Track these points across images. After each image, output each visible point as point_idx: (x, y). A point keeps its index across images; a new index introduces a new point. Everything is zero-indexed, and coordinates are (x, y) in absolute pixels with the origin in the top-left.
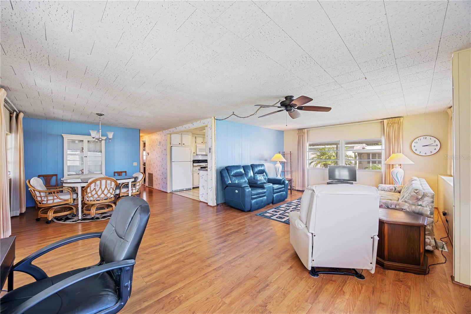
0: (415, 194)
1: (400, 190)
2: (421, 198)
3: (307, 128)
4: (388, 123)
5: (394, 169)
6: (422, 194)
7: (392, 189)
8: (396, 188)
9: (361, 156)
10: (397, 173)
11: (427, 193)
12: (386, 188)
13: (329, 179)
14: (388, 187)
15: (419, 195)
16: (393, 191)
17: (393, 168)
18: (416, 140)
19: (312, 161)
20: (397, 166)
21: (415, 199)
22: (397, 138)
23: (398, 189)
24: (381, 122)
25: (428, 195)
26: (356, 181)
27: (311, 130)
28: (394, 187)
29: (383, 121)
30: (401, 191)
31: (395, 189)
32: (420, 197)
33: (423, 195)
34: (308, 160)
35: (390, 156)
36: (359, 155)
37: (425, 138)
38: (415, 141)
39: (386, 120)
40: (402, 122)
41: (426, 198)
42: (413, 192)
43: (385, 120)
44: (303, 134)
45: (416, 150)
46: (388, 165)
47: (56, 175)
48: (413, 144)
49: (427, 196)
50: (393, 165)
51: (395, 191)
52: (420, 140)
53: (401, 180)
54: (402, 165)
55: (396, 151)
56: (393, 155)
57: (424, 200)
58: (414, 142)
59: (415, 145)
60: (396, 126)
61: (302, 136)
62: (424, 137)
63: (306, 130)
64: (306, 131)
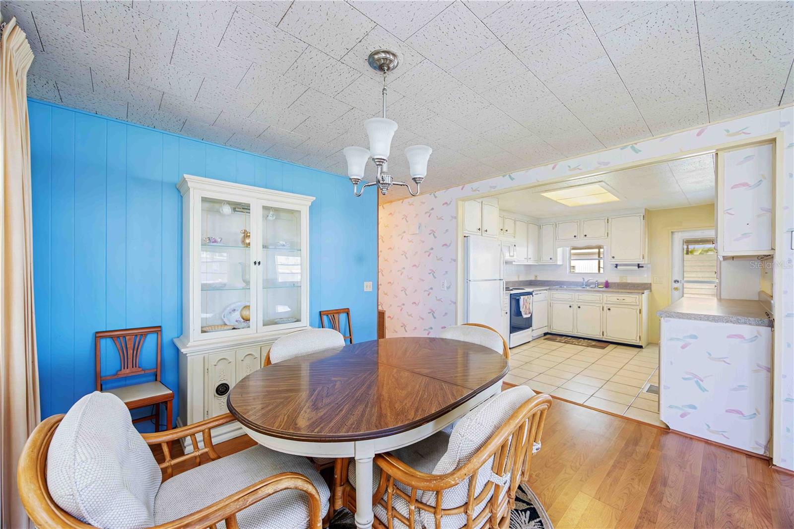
47: (158, 330)
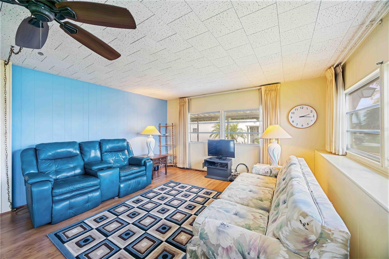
0: (301, 226)
1: (276, 173)
2: (317, 241)
3: (188, 96)
4: (266, 90)
5: (271, 144)
6: (319, 231)
7: (268, 172)
8: (272, 170)
9: (252, 130)
10: (273, 150)
11: (330, 231)
12: (261, 171)
13: (208, 155)
14: (263, 169)
15: (312, 232)
16: (269, 175)
17: (270, 142)
18: (293, 110)
19: (212, 134)
20: (274, 140)
21: (302, 242)
22: (275, 107)
23: (274, 172)
24: (259, 89)
25: (334, 236)
26: (234, 158)
27: (193, 98)
28: (270, 169)
29: (261, 88)
30: (277, 175)
31: (271, 172)
32: (313, 238)
33: (321, 234)
34: (189, 133)
35: (267, 127)
36: (250, 129)
37: (301, 108)
38: (291, 111)
39: (264, 86)
40: (280, 89)
41: (328, 245)
42: (296, 220)
43: (262, 87)
44: (184, 103)
45: (293, 121)
46: (265, 139)
48: (290, 115)
49: (332, 240)
50: (270, 139)
51: (270, 174)
52: (296, 110)
53: (277, 158)
54: (279, 140)
55: (273, 122)
56: (270, 127)
57: (323, 249)
58: (290, 113)
59: (292, 115)
60: (273, 94)
61: (184, 105)
62: (301, 106)
63: (187, 98)
64: (187, 100)
